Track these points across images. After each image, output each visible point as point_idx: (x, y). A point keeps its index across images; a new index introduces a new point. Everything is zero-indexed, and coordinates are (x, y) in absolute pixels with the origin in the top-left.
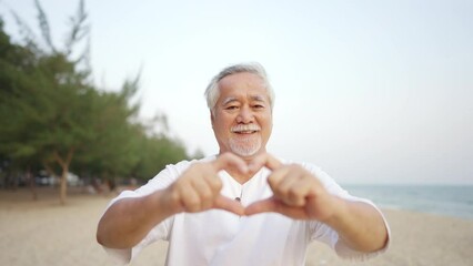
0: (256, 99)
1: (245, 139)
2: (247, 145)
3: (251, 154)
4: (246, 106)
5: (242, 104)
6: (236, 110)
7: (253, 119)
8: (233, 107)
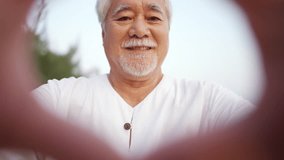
0: (153, 8)
1: (138, 56)
2: (141, 63)
3: (145, 73)
4: (141, 17)
5: (136, 14)
6: (128, 21)
7: (148, 33)
8: (125, 18)
